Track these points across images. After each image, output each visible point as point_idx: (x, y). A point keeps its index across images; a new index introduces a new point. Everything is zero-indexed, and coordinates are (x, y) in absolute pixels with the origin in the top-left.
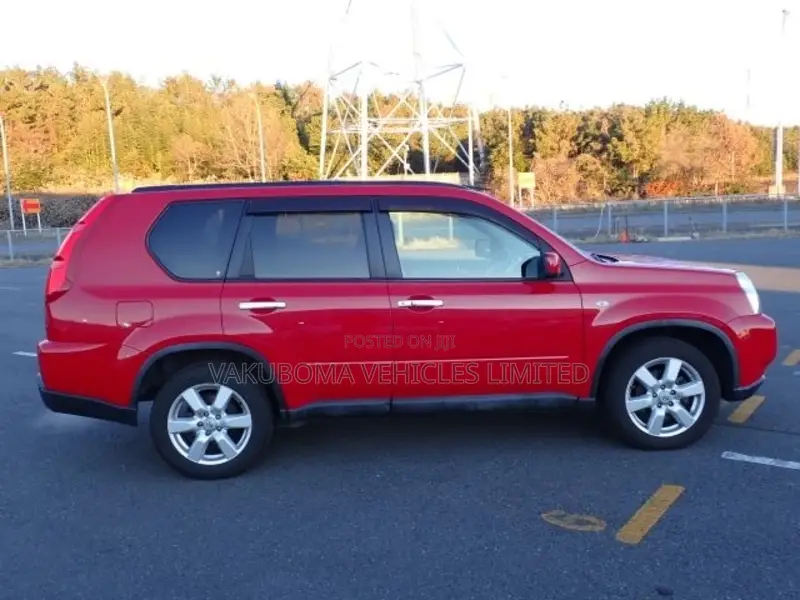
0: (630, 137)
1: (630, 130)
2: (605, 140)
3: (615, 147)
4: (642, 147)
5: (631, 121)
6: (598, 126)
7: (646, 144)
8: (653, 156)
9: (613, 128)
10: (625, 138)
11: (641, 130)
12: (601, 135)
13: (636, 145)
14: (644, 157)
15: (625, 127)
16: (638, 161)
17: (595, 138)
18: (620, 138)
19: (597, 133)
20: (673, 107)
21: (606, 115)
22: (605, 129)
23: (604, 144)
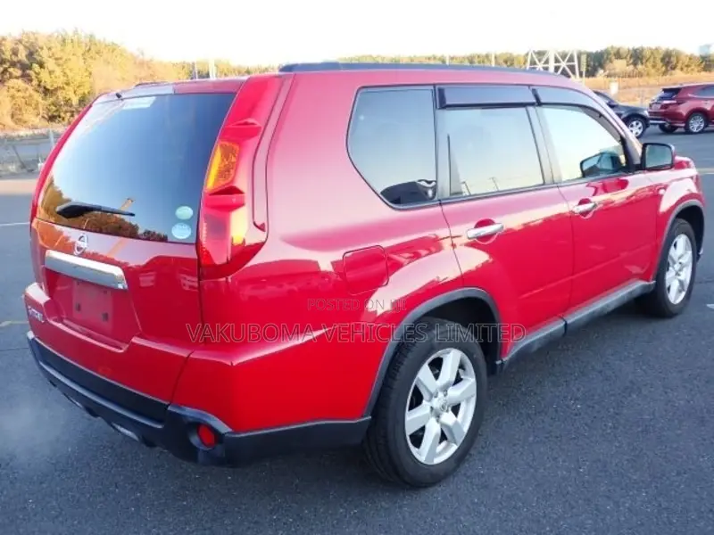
0: (50, 64)
1: (50, 57)
2: (25, 67)
3: (38, 74)
4: (65, 74)
5: (50, 49)
6: (15, 53)
7: (68, 71)
8: (77, 83)
9: (30, 55)
10: (46, 65)
11: (61, 59)
12: (19, 62)
13: (58, 72)
14: (68, 84)
15: (44, 54)
16: (63, 88)
17: (13, 64)
18: (41, 65)
19: (15, 59)
20: (85, 37)
21: (20, 41)
22: (22, 56)
23: (24, 71)
